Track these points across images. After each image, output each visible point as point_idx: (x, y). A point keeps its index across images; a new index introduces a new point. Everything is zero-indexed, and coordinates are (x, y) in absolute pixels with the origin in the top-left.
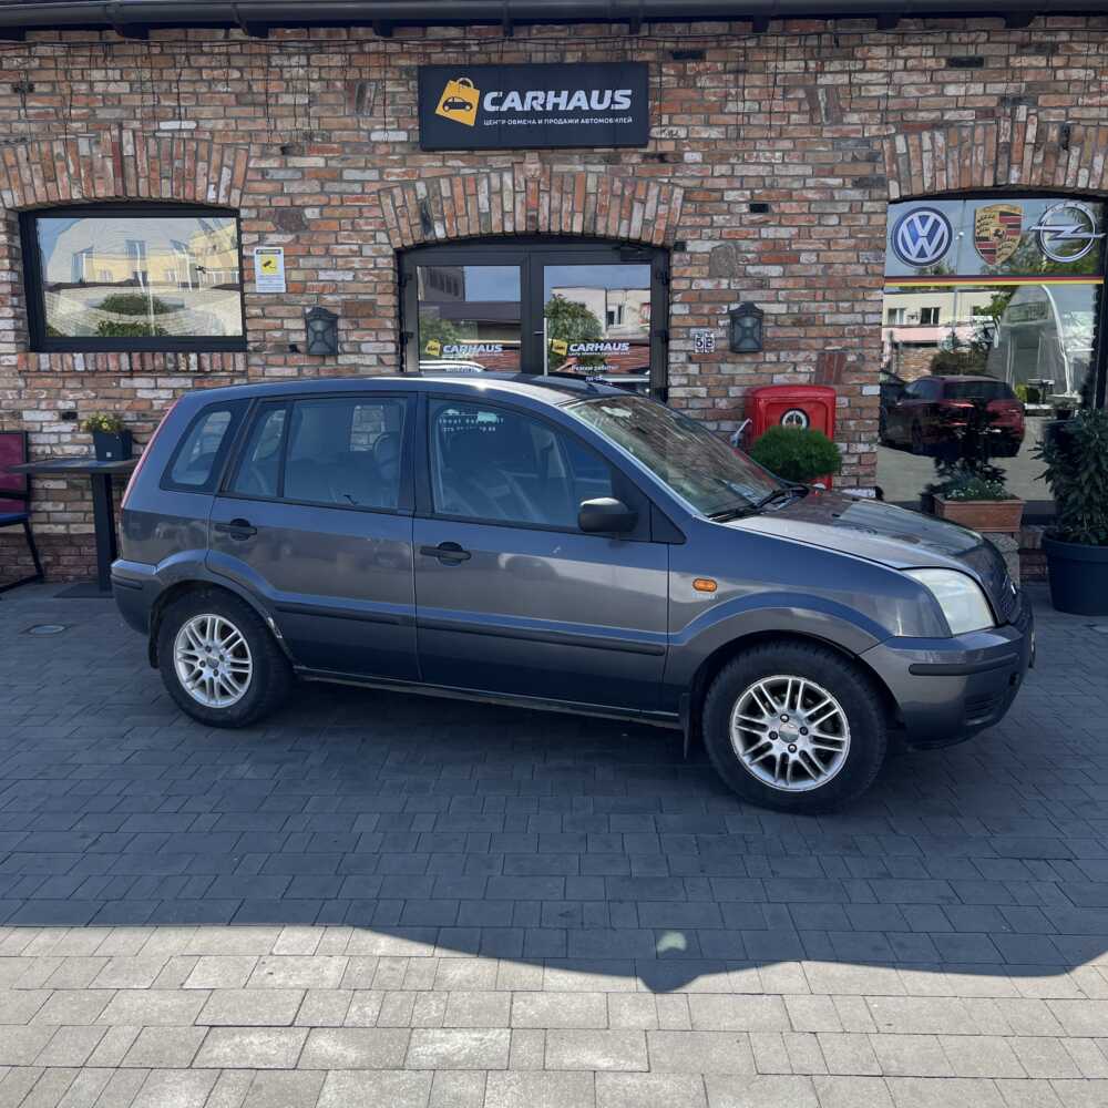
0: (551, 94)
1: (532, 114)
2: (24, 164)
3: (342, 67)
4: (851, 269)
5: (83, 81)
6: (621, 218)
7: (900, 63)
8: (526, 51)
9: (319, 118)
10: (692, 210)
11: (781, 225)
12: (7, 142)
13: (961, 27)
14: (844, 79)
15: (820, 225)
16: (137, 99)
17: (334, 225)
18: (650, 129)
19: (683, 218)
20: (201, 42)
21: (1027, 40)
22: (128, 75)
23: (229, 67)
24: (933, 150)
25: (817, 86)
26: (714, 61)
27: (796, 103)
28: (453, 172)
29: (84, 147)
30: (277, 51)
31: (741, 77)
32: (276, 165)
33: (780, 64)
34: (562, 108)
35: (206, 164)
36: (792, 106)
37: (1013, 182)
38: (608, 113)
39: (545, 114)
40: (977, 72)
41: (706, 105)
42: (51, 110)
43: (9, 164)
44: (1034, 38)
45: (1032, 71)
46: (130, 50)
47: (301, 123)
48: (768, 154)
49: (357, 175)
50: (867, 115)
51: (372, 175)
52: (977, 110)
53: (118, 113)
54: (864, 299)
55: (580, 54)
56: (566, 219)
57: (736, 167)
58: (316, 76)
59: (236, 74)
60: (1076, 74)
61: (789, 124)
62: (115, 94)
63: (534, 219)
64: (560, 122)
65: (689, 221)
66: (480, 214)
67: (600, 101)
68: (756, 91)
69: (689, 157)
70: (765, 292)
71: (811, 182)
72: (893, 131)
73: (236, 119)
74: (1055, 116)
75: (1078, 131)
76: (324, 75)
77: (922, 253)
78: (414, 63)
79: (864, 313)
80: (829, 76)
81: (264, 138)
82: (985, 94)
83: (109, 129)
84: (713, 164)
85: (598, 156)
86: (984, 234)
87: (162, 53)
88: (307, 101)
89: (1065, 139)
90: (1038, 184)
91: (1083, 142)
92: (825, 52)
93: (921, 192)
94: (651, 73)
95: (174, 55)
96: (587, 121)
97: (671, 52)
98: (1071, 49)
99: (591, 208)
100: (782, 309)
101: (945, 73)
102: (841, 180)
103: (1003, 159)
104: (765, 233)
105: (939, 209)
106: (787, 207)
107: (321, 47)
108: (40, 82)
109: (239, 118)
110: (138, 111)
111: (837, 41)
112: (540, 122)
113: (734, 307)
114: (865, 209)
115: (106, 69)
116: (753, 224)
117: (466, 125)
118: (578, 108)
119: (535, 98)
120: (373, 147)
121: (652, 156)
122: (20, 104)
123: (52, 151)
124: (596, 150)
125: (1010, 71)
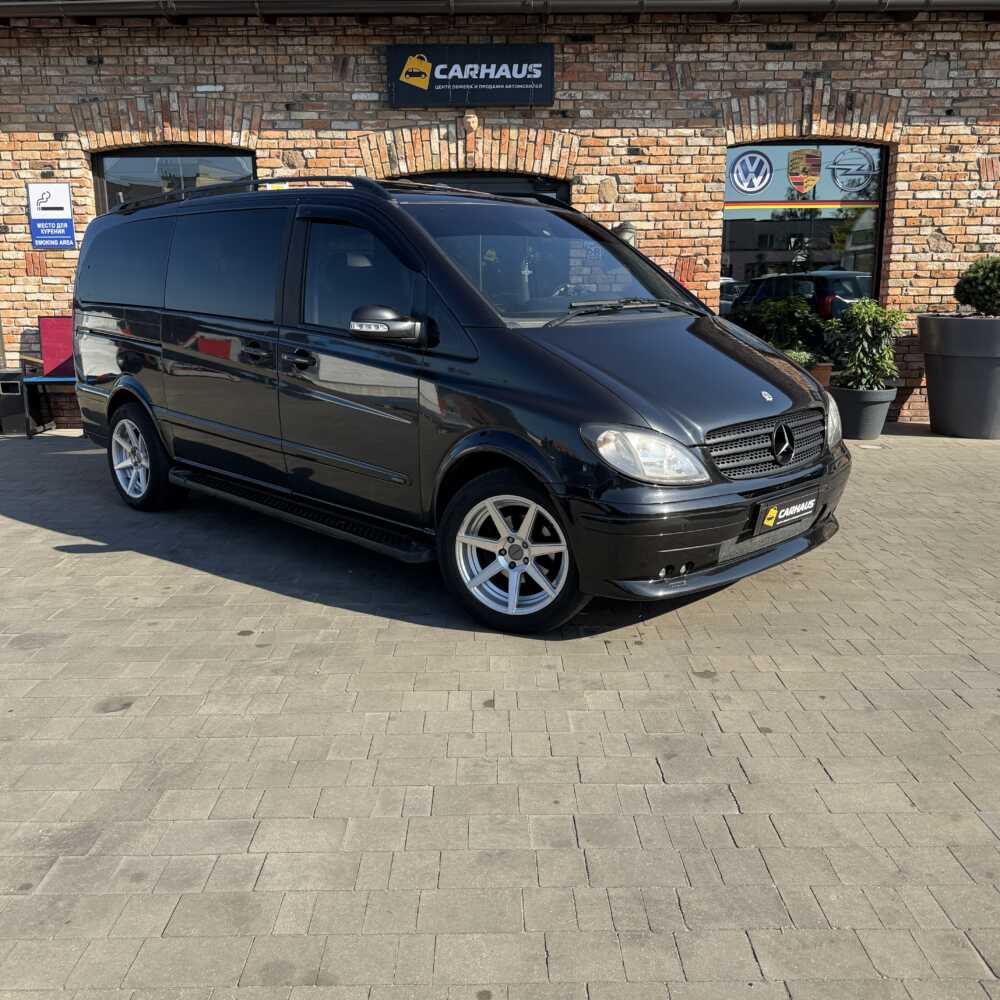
0: (484, 66)
1: (470, 80)
2: (97, 118)
3: (331, 45)
4: (700, 196)
5: (140, 56)
6: (535, 159)
7: (734, 47)
8: (464, 35)
9: (314, 83)
10: (586, 153)
11: (649, 164)
12: (84, 101)
13: (777, 20)
14: (693, 57)
15: (678, 163)
16: (180, 70)
17: (326, 163)
18: (555, 92)
19: (580, 158)
20: (227, 27)
21: (822, 30)
22: (173, 50)
23: (249, 45)
24: (758, 110)
25: (675, 62)
26: (602, 44)
27: (660, 74)
28: (412, 123)
29: (141, 105)
30: (283, 34)
31: (620, 55)
32: (282, 117)
33: (648, 46)
34: (492, 76)
35: (230, 118)
36: (658, 76)
37: (813, 133)
38: (525, 80)
39: (478, 81)
40: (788, 55)
41: (596, 74)
42: (117, 77)
43: (85, 117)
44: (828, 29)
45: (827, 54)
46: (175, 32)
47: (302, 87)
48: (640, 112)
49: (342, 125)
50: (711, 83)
51: (355, 125)
52: (790, 81)
53: (166, 79)
54: (710, 219)
55: (504, 38)
56: (495, 159)
57: (619, 121)
58: (310, 52)
59: (253, 51)
60: (858, 55)
61: (655, 89)
62: (163, 66)
63: (473, 159)
64: (490, 87)
65: (582, 161)
66: (433, 154)
67: (520, 72)
68: (632, 65)
69: (584, 113)
70: (638, 215)
71: (671, 132)
72: (729, 95)
73: (253, 84)
74: (843, 86)
75: (860, 96)
76: (317, 51)
77: (751, 185)
78: (383, 43)
79: (709, 228)
80: (684, 55)
81: (274, 98)
82: (794, 70)
83: (160, 91)
84: (601, 119)
85: (517, 112)
86: (794, 171)
87: (198, 36)
88: (305, 70)
89: (849, 102)
90: (831, 134)
91: (863, 105)
92: (679, 38)
93: (750, 139)
94: (556, 51)
95: (207, 37)
96: (510, 86)
97: (569, 35)
98: (854, 37)
99: (513, 150)
100: (650, 225)
101: (766, 54)
102: (693, 131)
103: (806, 115)
104: (639, 169)
105: (764, 152)
106: (653, 150)
107: (315, 31)
108: (107, 56)
109: (255, 83)
110: (180, 78)
111: (687, 30)
112: (476, 87)
113: (616, 224)
114: (710, 152)
115: (160, 46)
116: (630, 163)
117: (421, 89)
118: (502, 77)
119: (472, 69)
120: (354, 105)
121: (558, 112)
122: (93, 72)
123: (118, 106)
124: (517, 108)
125: (811, 54)
